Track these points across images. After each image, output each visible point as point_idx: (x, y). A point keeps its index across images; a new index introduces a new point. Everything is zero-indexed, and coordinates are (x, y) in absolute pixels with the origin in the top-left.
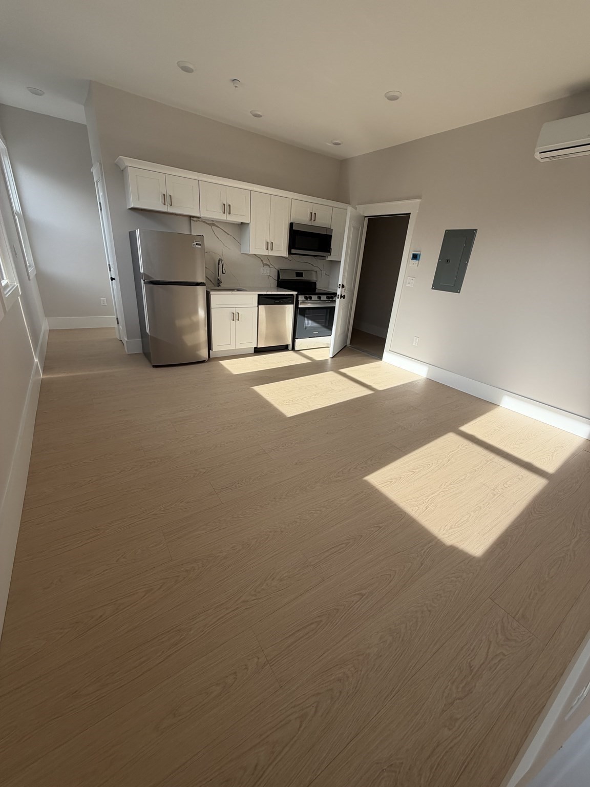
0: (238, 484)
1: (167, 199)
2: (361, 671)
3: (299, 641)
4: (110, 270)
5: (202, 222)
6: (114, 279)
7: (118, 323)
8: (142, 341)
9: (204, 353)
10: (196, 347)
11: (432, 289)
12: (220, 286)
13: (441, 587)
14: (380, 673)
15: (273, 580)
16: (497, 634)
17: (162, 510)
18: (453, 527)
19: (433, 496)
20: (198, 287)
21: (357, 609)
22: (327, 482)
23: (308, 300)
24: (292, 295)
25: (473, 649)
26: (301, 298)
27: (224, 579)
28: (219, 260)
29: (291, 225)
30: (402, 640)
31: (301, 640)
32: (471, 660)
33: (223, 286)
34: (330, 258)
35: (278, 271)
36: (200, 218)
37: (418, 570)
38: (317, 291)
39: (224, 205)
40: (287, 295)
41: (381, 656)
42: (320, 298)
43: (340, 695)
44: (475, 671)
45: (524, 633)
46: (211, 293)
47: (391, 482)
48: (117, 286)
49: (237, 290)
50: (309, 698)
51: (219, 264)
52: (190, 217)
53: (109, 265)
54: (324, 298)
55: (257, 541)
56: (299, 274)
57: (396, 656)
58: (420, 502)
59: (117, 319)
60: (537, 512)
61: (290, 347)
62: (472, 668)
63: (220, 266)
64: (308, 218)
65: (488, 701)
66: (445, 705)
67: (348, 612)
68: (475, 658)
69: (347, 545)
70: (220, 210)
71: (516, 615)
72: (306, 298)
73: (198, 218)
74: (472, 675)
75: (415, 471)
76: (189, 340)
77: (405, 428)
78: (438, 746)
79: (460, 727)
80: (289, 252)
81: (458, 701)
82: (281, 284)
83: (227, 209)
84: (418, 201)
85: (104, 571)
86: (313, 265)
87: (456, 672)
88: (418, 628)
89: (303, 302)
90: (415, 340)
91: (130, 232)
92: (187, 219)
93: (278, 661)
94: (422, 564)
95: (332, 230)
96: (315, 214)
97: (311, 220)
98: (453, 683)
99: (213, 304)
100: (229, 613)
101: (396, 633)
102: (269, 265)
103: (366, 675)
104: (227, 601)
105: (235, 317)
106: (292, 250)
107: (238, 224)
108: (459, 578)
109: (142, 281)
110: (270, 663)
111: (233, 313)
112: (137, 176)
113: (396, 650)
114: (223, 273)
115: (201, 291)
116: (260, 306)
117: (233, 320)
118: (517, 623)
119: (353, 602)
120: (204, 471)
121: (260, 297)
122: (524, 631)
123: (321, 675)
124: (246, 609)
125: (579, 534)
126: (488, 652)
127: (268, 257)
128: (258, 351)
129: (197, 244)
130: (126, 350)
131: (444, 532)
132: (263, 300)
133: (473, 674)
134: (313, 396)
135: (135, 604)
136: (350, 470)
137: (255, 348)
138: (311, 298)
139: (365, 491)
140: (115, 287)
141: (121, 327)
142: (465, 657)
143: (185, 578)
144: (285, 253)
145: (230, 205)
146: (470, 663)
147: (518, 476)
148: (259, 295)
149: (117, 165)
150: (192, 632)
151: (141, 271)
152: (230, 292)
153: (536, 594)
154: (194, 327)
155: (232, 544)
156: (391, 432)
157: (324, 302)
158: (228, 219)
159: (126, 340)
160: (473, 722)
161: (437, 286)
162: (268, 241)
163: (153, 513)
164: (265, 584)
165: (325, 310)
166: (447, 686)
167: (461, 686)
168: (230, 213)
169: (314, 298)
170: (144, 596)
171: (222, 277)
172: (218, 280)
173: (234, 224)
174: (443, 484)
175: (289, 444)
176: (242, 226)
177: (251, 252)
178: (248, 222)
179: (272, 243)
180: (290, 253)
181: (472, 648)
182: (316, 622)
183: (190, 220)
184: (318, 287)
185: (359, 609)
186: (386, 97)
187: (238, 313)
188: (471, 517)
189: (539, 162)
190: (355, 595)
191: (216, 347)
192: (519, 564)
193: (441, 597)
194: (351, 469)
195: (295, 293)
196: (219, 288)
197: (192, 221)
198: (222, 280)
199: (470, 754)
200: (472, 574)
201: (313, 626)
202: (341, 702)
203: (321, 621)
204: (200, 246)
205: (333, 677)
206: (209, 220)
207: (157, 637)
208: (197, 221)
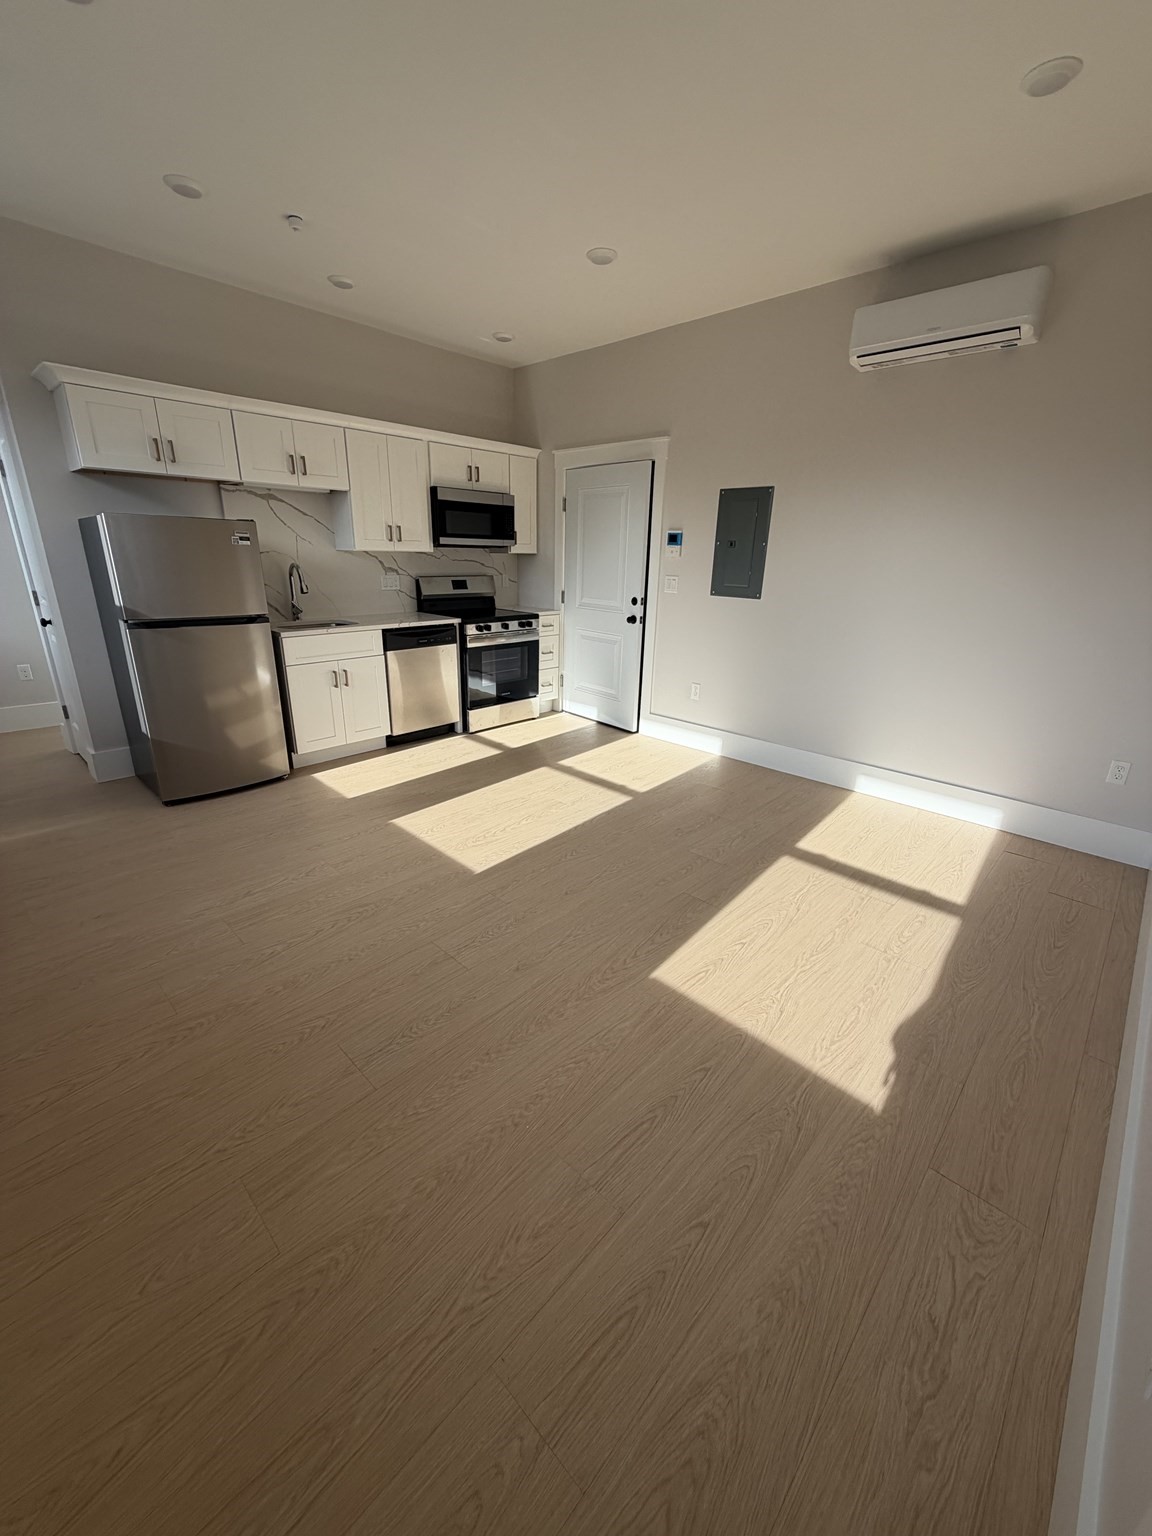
0: (403, 1037)
1: (161, 448)
2: (738, 1397)
3: (601, 1369)
4: (37, 604)
5: (245, 494)
6: (50, 622)
7: (67, 717)
8: (133, 752)
9: (279, 761)
10: (259, 750)
11: (712, 594)
12: (298, 618)
13: (843, 1167)
14: (776, 1389)
15: (517, 1241)
16: (960, 1237)
17: (237, 1135)
18: (836, 1039)
19: (787, 984)
20: (252, 626)
21: (701, 1259)
22: (586, 996)
23: (485, 632)
24: (452, 625)
25: (929, 1281)
26: (471, 630)
27: (410, 1269)
28: (292, 567)
29: (433, 491)
30: (801, 1303)
31: (603, 1366)
32: (931, 1307)
33: (305, 618)
34: (515, 550)
35: (417, 582)
36: (242, 484)
37: (795, 1144)
38: (497, 615)
39: (292, 456)
40: (440, 626)
41: (768, 1352)
42: (506, 626)
43: (709, 1467)
44: (941, 1328)
45: (1002, 1222)
46: (283, 635)
47: (707, 971)
48: (57, 637)
49: (338, 625)
50: (647, 1500)
51: (291, 575)
52: (219, 483)
53: (34, 593)
54: (514, 625)
55: (467, 1159)
56: (460, 584)
57: (797, 1341)
58: (767, 1002)
59: (64, 708)
60: (965, 980)
61: (459, 728)
62: (936, 1324)
63: (295, 579)
64: (464, 476)
65: (980, 1386)
66: (909, 1421)
67: (685, 1272)
68: (935, 1300)
69: (653, 1121)
70: (285, 466)
71: (981, 1188)
72: (479, 629)
73: (236, 484)
74: (939, 1339)
75: (744, 941)
76: (240, 736)
77: (708, 860)
78: (917, 1517)
79: (945, 1459)
80: (434, 543)
81: (929, 1404)
82: (426, 605)
83: (297, 464)
84: (666, 439)
85: (110, 1328)
86: (483, 564)
87: (912, 1342)
88: (823, 1268)
89: (476, 638)
90: (693, 690)
91: (80, 520)
92: (210, 489)
93: (565, 1430)
94: (799, 1129)
95: (513, 496)
96: (477, 468)
97: (470, 480)
98: (911, 1367)
99: (289, 658)
100: (435, 1348)
101: (785, 1292)
102: (396, 571)
103: (750, 1403)
104: (427, 1320)
105: (340, 679)
106: (441, 539)
107: (324, 494)
108: (871, 1141)
109: (121, 623)
110: (548, 1441)
111: (334, 672)
112: (87, 402)
113: (794, 1327)
114: (302, 592)
115: (258, 634)
116: (388, 653)
117: (336, 686)
118: (987, 1205)
119: (690, 1245)
120: (322, 1022)
121: (388, 634)
122: (1002, 1219)
123: (660, 1435)
124: (473, 1326)
125: (1037, 1006)
126: (954, 1280)
127: (392, 555)
128: (395, 743)
129: (241, 539)
130: (95, 777)
131: (823, 1052)
132: (394, 640)
133: (940, 1334)
134: (524, 822)
135: (203, 1393)
136: (625, 961)
137: (388, 737)
138: (488, 628)
139: (662, 1000)
140: (53, 638)
141: (75, 725)
142: (918, 1304)
143: (317, 1290)
144: (427, 546)
145: (303, 458)
146: (929, 1314)
147: (917, 917)
148: (385, 632)
149: (36, 380)
150: (358, 1421)
151: (117, 603)
152: (324, 631)
153: (1002, 1138)
154: (250, 707)
155: (414, 1179)
156: (685, 871)
157: (516, 634)
158: (301, 485)
159: (93, 752)
160: (964, 1440)
161: (719, 588)
162: (390, 524)
163: (216, 1148)
164: (503, 1256)
165: (519, 648)
166: (903, 1379)
167: (927, 1367)
168: (305, 474)
169: (496, 627)
170: (224, 1366)
171: (299, 600)
172: (293, 606)
173: (314, 493)
174: (800, 959)
175: (495, 930)
176: (334, 497)
177: (359, 547)
178: (346, 488)
179: (399, 527)
180: (436, 543)
181: (925, 1280)
182: (626, 1313)
183: (220, 488)
184: (498, 605)
185: (704, 1260)
186: (589, 257)
187: (345, 671)
188: (861, 1012)
189: (858, 372)
190: (691, 1228)
191: (305, 745)
192: (960, 1086)
193: (848, 1189)
194: (628, 961)
195: (456, 621)
196: (297, 622)
197: (223, 492)
198: (300, 606)
199: (976, 1513)
200: (889, 1126)
201: (622, 1325)
202: (715, 1484)
203: (636, 1308)
204: (248, 543)
205: (687, 1432)
206: (262, 489)
207: (272, 1463)
208: (233, 491)
